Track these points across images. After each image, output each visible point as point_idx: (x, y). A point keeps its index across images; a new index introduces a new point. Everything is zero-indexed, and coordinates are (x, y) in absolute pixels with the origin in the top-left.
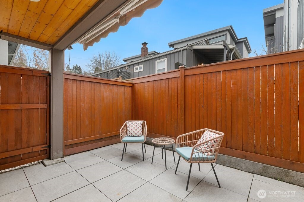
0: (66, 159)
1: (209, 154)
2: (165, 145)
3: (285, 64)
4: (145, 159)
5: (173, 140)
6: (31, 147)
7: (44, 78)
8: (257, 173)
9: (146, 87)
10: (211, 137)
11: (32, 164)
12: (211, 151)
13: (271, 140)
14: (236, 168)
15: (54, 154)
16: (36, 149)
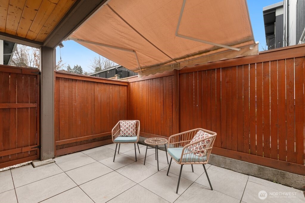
0: (56, 159)
1: (201, 155)
2: (157, 145)
3: (281, 61)
4: (137, 160)
5: (166, 140)
6: (20, 147)
7: (34, 76)
8: (253, 175)
9: (141, 86)
10: (203, 137)
11: (21, 165)
12: (203, 152)
13: (267, 141)
14: (230, 170)
15: (44, 154)
16: (25, 150)
